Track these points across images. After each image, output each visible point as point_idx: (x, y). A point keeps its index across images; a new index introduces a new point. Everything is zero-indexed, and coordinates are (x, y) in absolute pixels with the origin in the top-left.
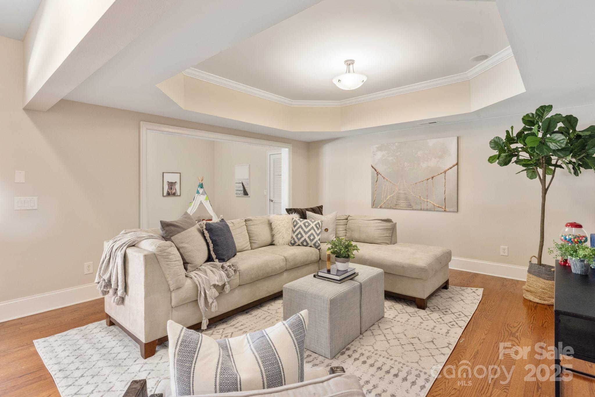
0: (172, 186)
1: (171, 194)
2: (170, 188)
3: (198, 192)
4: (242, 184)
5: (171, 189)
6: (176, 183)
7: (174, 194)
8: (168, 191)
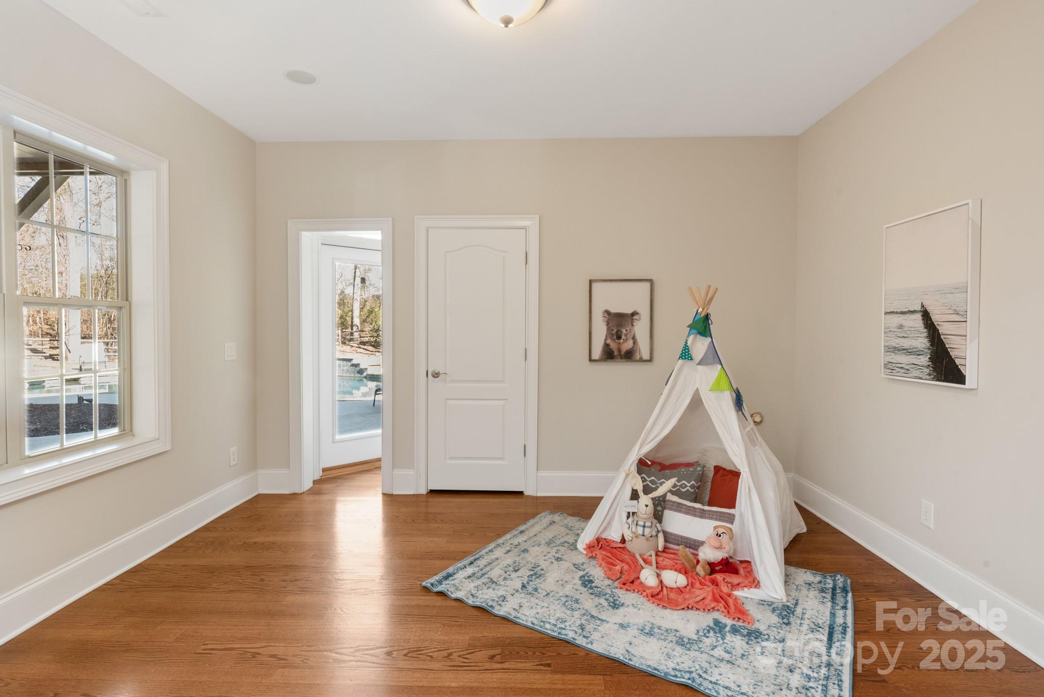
0: (620, 325)
1: (616, 353)
2: (613, 335)
3: (686, 354)
4: (926, 315)
5: (619, 338)
6: (636, 317)
7: (629, 356)
8: (606, 346)
